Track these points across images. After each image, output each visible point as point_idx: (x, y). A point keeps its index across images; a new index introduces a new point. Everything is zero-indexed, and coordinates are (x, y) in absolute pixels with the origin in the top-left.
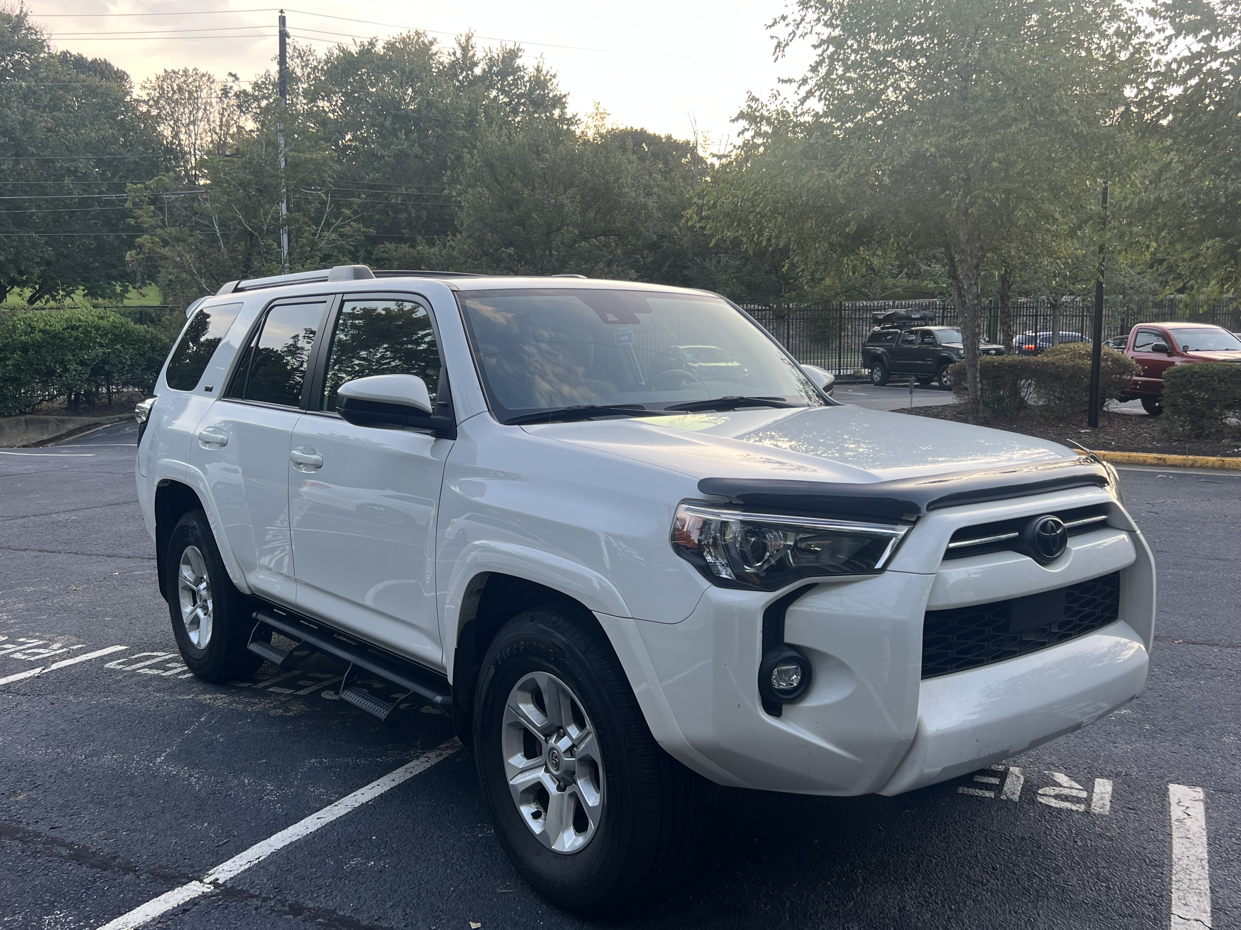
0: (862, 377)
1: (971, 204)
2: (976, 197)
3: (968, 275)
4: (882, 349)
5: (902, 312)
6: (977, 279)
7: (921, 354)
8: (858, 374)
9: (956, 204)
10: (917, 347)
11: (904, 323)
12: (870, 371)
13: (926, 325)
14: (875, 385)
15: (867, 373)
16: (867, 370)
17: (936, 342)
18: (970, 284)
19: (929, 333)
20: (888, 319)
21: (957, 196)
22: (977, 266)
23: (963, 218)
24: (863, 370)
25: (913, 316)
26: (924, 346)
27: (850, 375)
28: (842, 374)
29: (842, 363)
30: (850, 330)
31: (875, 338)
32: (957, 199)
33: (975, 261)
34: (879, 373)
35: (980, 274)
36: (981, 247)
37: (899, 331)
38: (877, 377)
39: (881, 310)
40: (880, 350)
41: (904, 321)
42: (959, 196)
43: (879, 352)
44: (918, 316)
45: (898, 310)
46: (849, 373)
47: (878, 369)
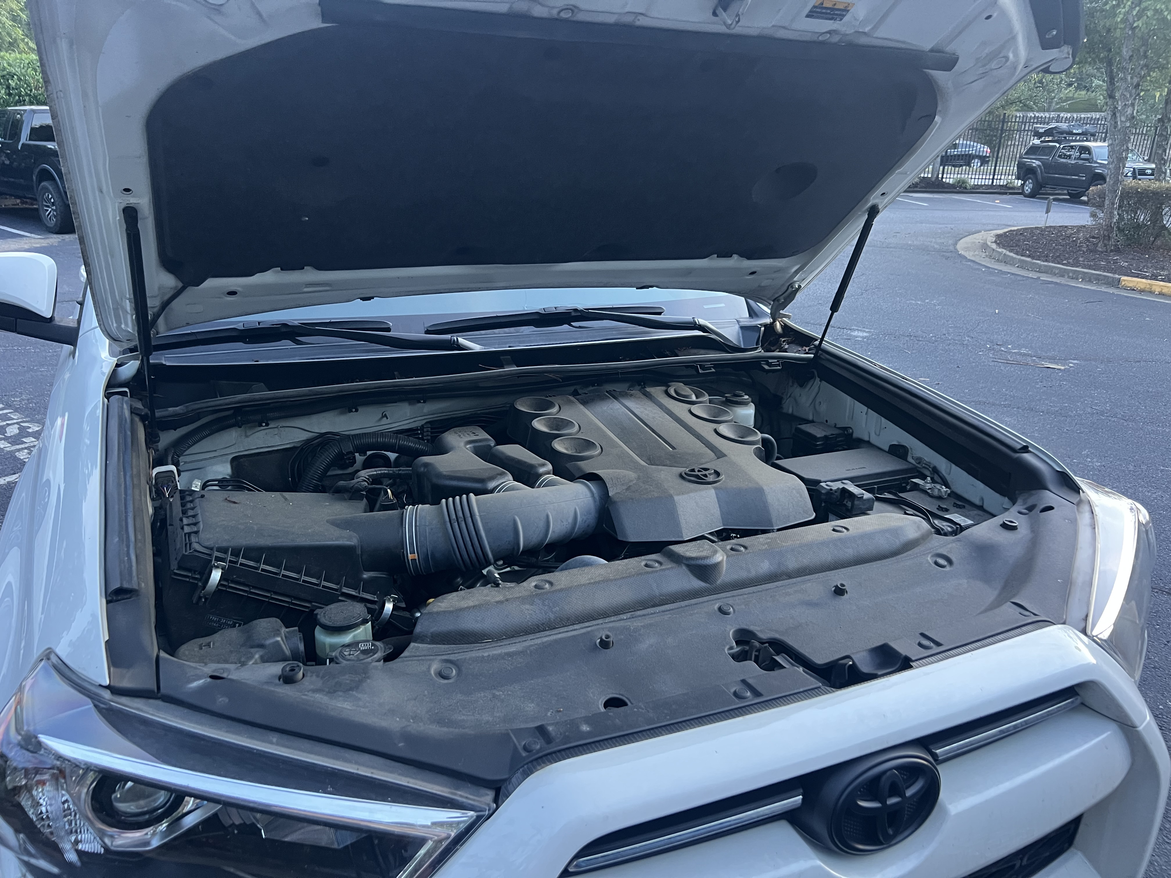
0: (1013, 188)
1: (1139, 16)
2: (1146, 9)
3: (1125, 96)
4: (1038, 163)
5: (1064, 126)
6: (1135, 99)
7: (1076, 169)
8: (1011, 185)
9: (1121, 16)
10: (1073, 162)
11: (1065, 137)
12: (1023, 182)
13: (1087, 140)
14: (1025, 196)
15: (1019, 185)
16: (1020, 181)
17: (1092, 158)
18: (1125, 105)
19: (1087, 150)
20: (1049, 132)
21: (1124, 7)
22: (1137, 85)
23: (1130, 33)
24: (1016, 181)
25: (1074, 131)
26: (1081, 162)
27: (1002, 186)
28: (994, 184)
29: (997, 171)
30: (1017, 139)
31: (1033, 150)
32: (1124, 10)
33: (1136, 80)
34: (1031, 186)
35: (1139, 94)
36: (1146, 66)
37: (1058, 145)
38: (1028, 189)
39: (1044, 124)
40: (1036, 163)
41: (1065, 135)
42: (1127, 7)
43: (1034, 165)
44: (1080, 131)
45: (1059, 124)
46: (1001, 184)
47: (1030, 181)
